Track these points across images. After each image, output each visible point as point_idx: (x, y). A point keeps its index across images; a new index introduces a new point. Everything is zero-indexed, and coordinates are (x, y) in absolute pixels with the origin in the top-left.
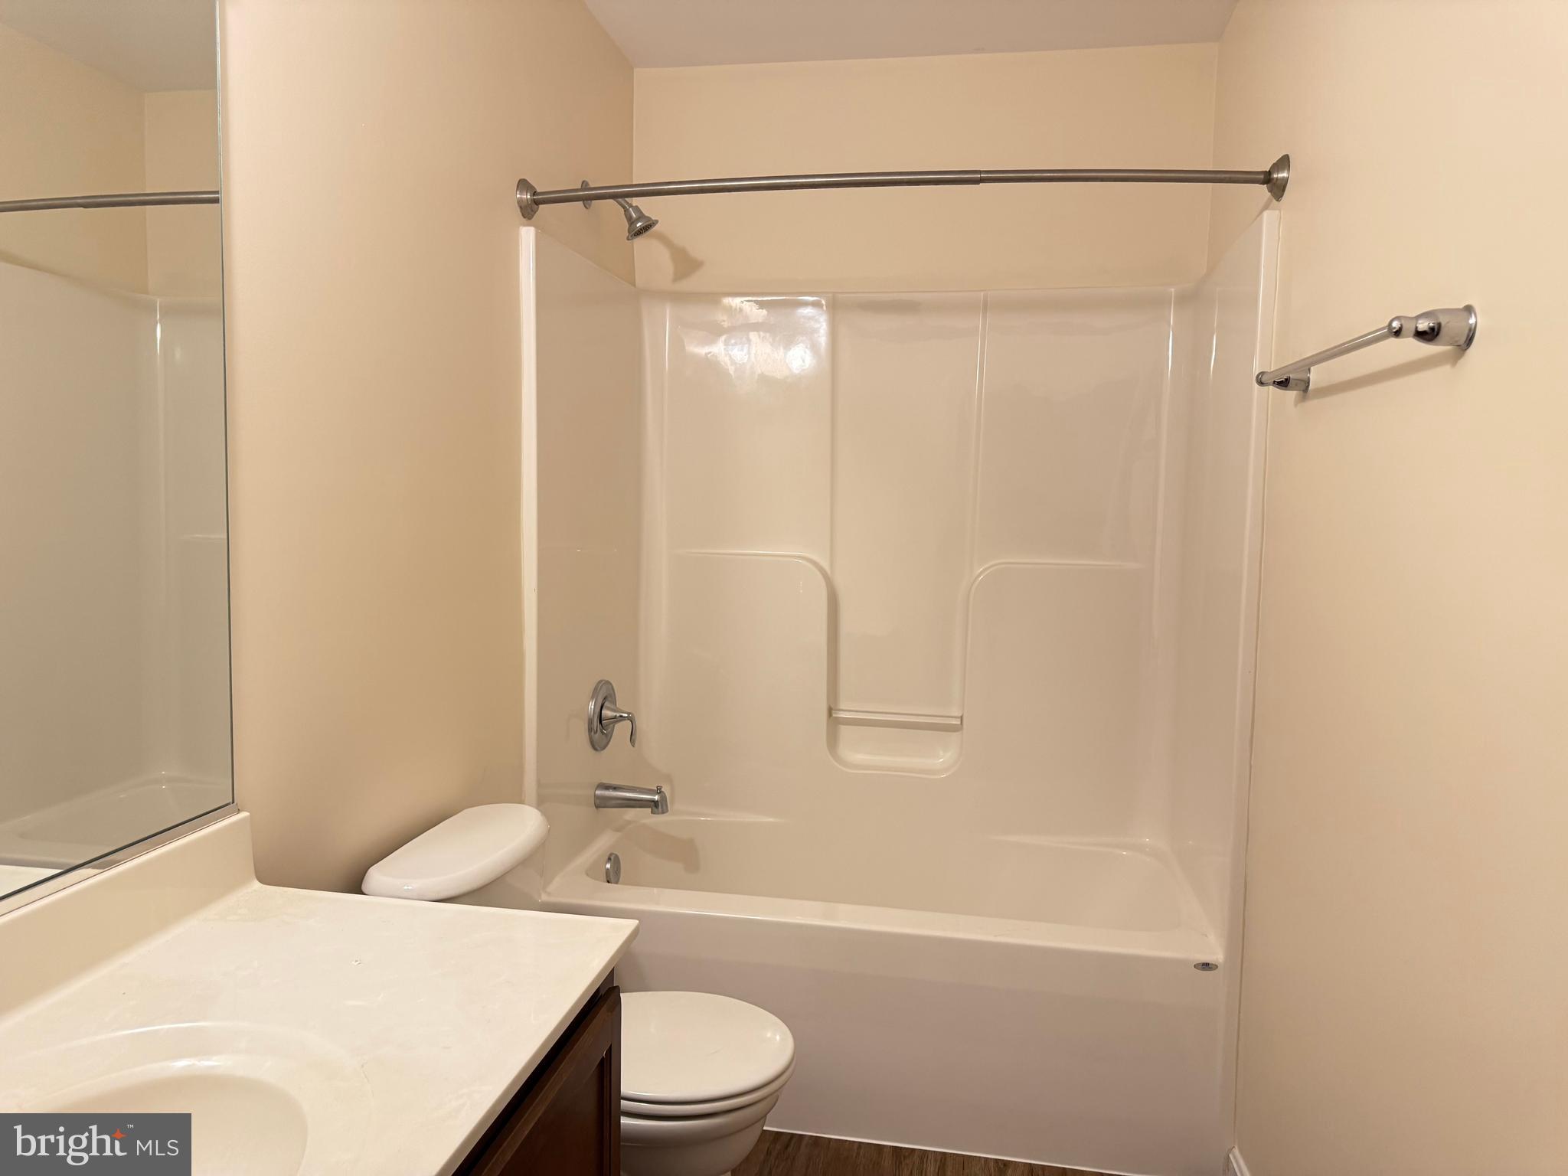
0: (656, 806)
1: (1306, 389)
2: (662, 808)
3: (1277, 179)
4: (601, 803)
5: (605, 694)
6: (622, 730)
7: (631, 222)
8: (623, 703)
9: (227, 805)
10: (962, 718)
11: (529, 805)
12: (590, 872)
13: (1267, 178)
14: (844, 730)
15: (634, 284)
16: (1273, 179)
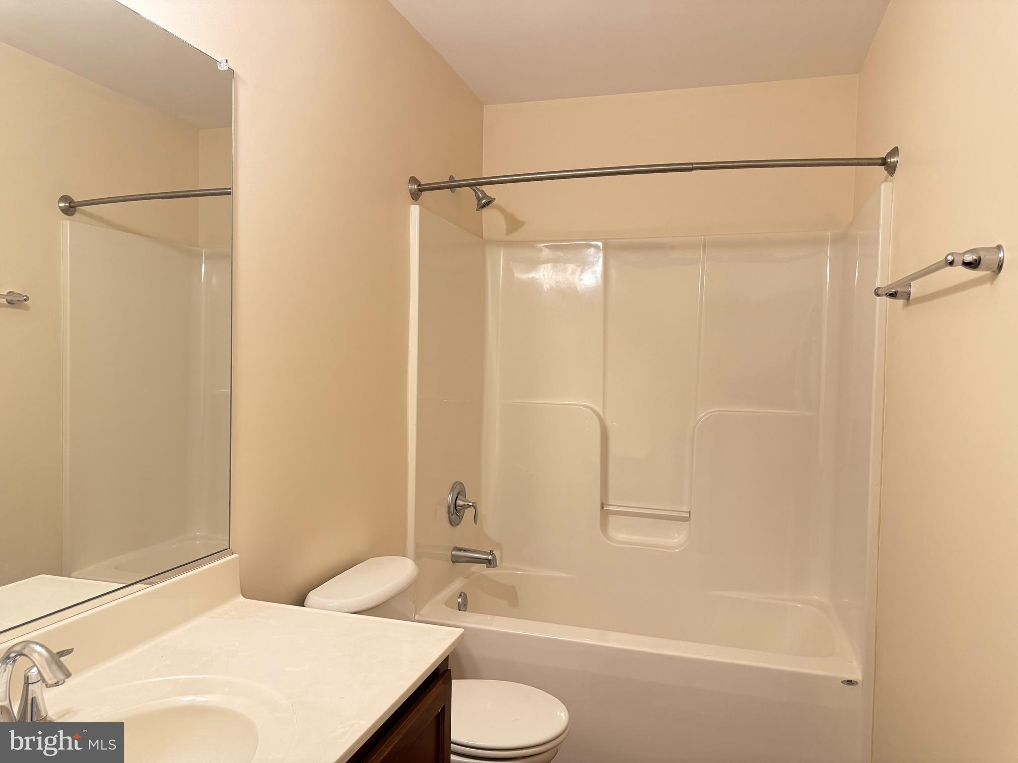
0: (490, 563)
1: (908, 298)
2: (493, 564)
3: (890, 162)
4: (455, 560)
5: (459, 491)
6: (469, 513)
7: (479, 199)
8: (470, 497)
9: (226, 549)
10: (690, 512)
11: (409, 558)
12: (448, 603)
13: (883, 162)
14: (612, 518)
15: (482, 237)
16: (888, 162)
